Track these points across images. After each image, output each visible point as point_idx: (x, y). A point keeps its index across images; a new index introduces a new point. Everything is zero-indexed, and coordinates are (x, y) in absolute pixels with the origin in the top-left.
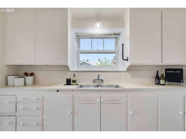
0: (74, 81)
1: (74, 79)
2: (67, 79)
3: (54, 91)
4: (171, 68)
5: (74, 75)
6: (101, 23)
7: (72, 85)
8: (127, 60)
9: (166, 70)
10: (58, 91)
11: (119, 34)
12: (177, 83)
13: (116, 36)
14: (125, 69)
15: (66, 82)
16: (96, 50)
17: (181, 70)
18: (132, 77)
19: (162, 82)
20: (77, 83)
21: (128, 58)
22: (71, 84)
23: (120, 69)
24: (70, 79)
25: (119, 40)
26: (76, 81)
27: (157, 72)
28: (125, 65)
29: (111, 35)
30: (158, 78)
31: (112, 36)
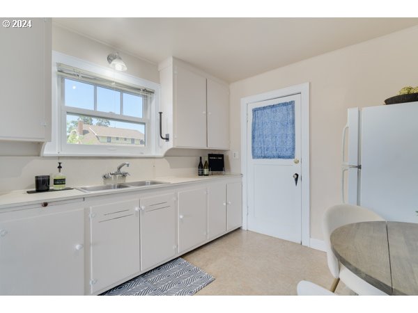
0: (60, 182)
1: (59, 176)
2: (37, 177)
3: (37, 206)
4: (214, 153)
5: (60, 167)
6: (124, 65)
7: (53, 190)
8: (167, 139)
9: (210, 155)
10: (45, 205)
11: (152, 92)
12: (219, 172)
13: (147, 93)
14: (161, 154)
15: (35, 186)
16: (108, 112)
17: (222, 156)
18: (171, 167)
19: (206, 171)
20: (66, 186)
21: (167, 135)
22: (51, 188)
23: (153, 154)
24: (49, 176)
25: (151, 102)
26: (64, 180)
27: (201, 158)
28: (161, 147)
29: (139, 90)
30: (201, 166)
31: (141, 93)
